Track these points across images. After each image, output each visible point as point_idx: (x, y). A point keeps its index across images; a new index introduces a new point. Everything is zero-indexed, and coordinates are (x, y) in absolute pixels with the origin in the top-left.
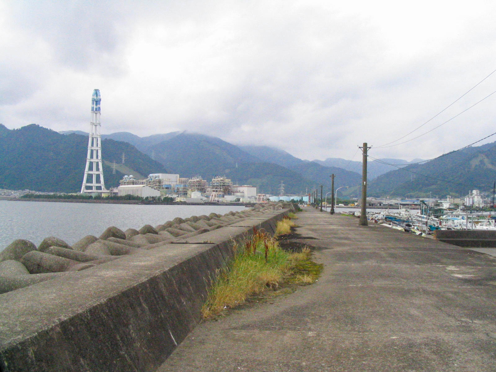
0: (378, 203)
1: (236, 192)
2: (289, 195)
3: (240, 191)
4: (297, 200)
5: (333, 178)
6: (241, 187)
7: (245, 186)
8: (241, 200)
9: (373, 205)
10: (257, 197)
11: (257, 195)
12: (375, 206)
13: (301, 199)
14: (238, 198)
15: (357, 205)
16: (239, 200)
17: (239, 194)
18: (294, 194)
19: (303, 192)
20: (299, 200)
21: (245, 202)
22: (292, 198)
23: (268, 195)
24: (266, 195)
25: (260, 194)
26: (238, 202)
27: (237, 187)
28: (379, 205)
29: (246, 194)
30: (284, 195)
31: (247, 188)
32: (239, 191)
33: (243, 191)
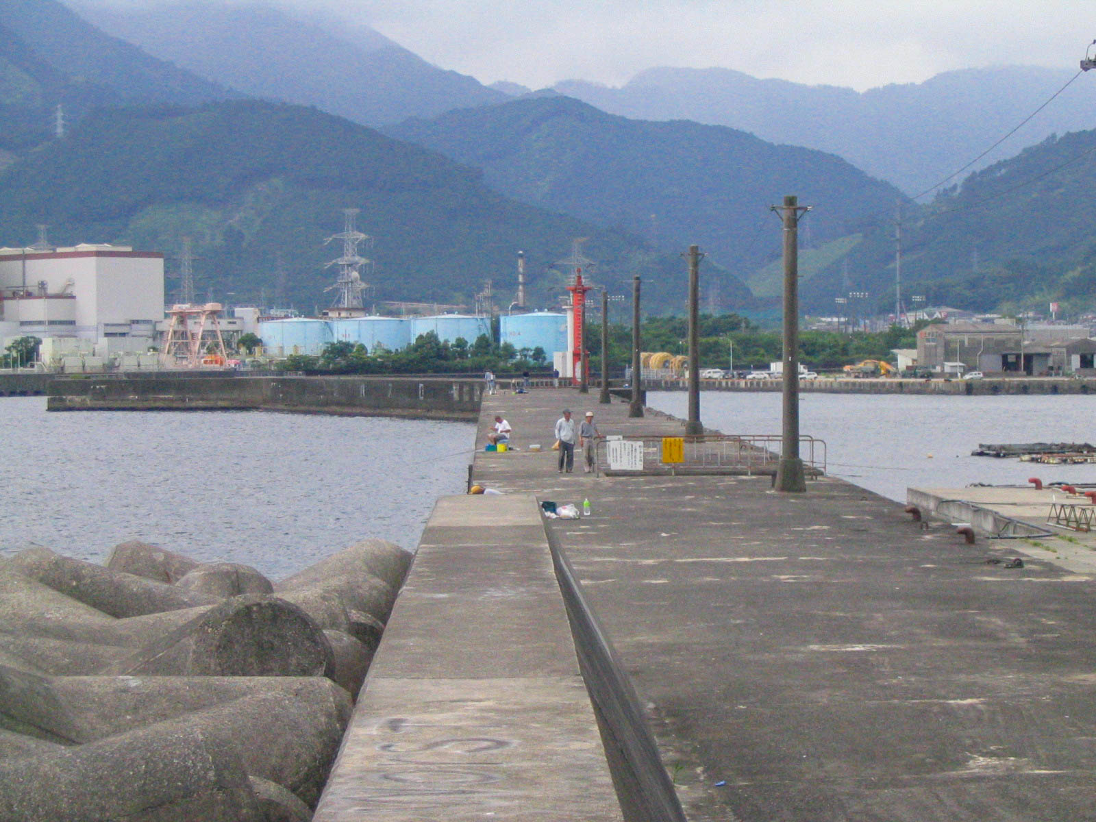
0: (1072, 349)
1: (15, 295)
2: (404, 306)
3: (42, 285)
4: (461, 343)
5: (793, 223)
6: (56, 256)
7: (83, 247)
8: (47, 351)
9: (1028, 362)
10: (170, 325)
11: (167, 316)
12: (1050, 371)
13: (488, 333)
14: (25, 341)
15: (911, 371)
16: (28, 352)
17: (35, 309)
18: (434, 298)
19: (496, 285)
20: (472, 340)
21: (73, 365)
22: (421, 327)
23: (247, 315)
24: (239, 311)
25: (186, 307)
26: (20, 370)
27: (25, 257)
28: (1076, 360)
29: (88, 311)
30: (366, 309)
31: (93, 259)
32: (35, 290)
33: (70, 284)
